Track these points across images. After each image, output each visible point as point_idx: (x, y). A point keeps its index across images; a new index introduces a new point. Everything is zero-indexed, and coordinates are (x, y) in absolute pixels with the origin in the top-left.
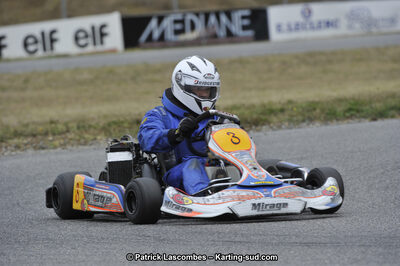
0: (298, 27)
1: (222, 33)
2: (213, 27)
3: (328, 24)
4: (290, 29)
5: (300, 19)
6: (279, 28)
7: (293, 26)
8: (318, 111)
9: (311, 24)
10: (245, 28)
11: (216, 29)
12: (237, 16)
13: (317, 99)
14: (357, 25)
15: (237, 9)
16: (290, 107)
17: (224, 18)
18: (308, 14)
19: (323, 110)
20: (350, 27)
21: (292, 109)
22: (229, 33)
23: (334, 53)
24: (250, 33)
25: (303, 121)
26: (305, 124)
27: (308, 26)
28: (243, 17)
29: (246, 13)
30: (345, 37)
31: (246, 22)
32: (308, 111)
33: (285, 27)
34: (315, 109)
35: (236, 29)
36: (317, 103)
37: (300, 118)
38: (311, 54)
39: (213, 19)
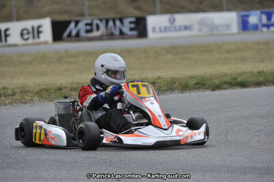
0: (166, 29)
1: (117, 32)
2: (111, 28)
3: (186, 28)
4: (161, 31)
5: (168, 24)
6: (154, 29)
7: (163, 29)
8: (177, 84)
9: (175, 27)
10: (131, 29)
11: (113, 30)
12: (127, 21)
13: (177, 76)
14: (205, 29)
15: (127, 17)
16: (159, 81)
17: (118, 23)
18: (173, 21)
19: (180, 84)
20: (200, 30)
21: (160, 83)
22: (122, 33)
23: (189, 47)
24: (135, 33)
25: (168, 90)
26: (168, 92)
27: (173, 29)
28: (131, 23)
29: (133, 19)
30: (197, 36)
31: (133, 26)
32: (171, 84)
33: (157, 29)
34: (175, 83)
35: (126, 30)
36: (177, 79)
37: (165, 88)
38: (174, 47)
39: (111, 23)
